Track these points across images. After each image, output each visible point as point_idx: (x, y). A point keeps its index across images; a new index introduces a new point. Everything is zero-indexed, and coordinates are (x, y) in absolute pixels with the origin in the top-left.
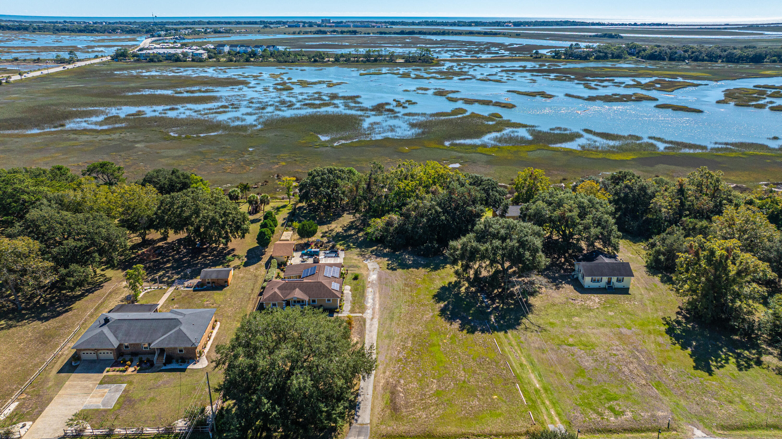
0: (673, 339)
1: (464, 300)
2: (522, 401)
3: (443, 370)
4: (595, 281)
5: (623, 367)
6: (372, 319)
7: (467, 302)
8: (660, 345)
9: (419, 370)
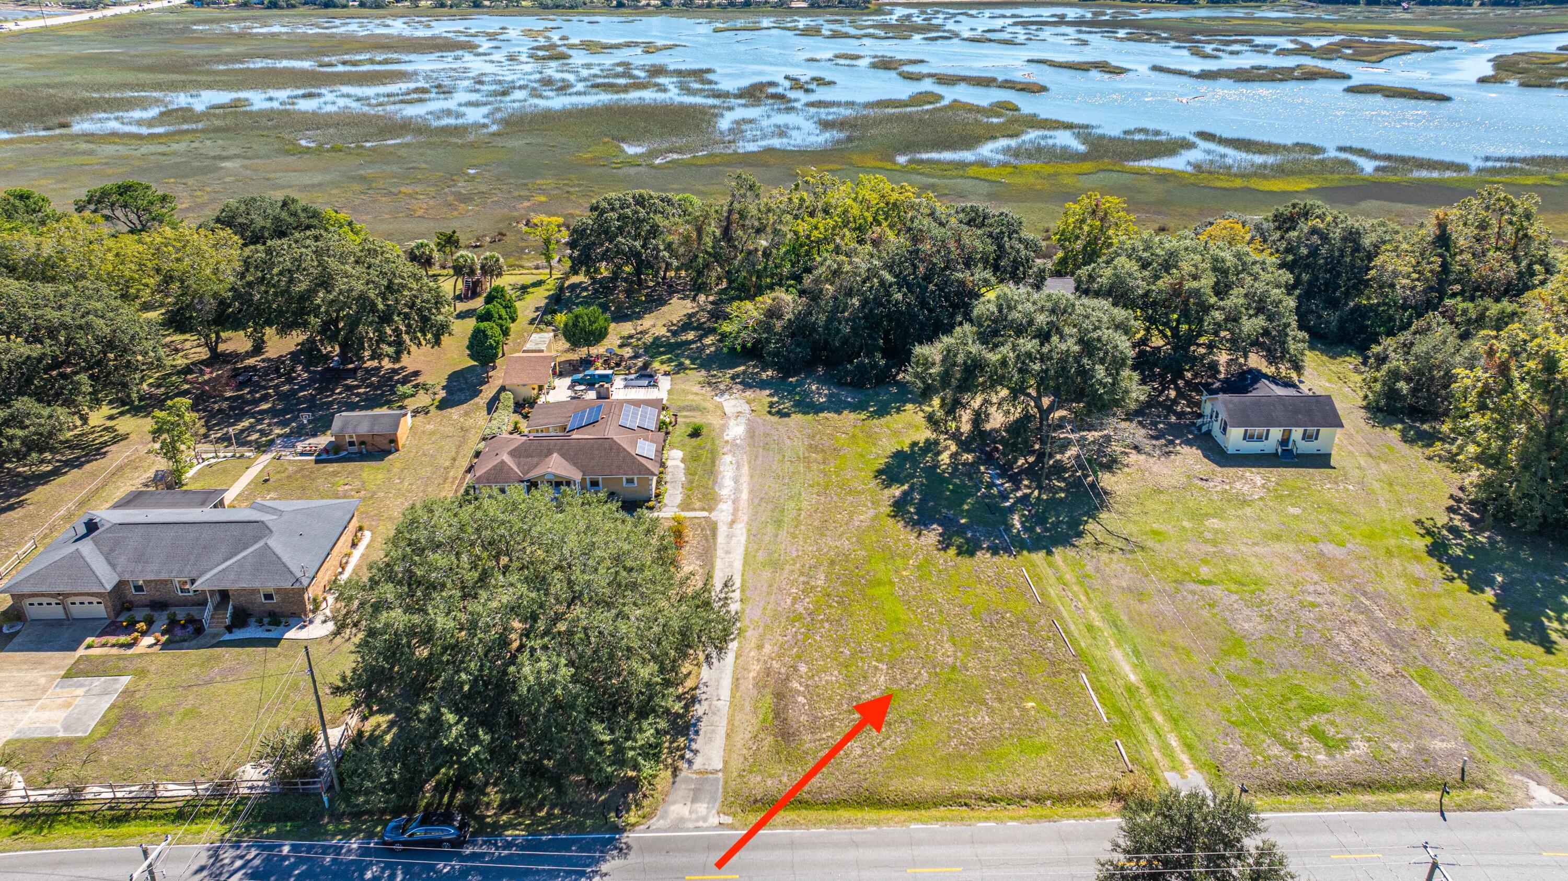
0: (1447, 568)
1: (948, 481)
2: (1097, 715)
3: (901, 641)
4: (1251, 438)
5: (1334, 633)
6: (733, 522)
7: (955, 485)
8: (1418, 581)
9: (845, 640)
